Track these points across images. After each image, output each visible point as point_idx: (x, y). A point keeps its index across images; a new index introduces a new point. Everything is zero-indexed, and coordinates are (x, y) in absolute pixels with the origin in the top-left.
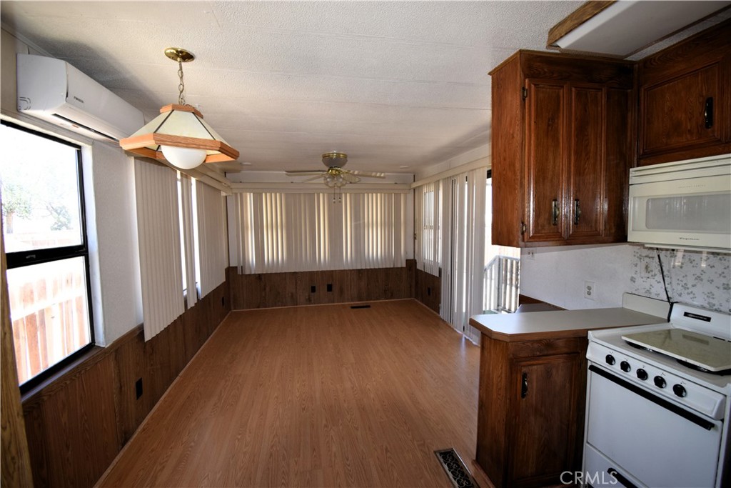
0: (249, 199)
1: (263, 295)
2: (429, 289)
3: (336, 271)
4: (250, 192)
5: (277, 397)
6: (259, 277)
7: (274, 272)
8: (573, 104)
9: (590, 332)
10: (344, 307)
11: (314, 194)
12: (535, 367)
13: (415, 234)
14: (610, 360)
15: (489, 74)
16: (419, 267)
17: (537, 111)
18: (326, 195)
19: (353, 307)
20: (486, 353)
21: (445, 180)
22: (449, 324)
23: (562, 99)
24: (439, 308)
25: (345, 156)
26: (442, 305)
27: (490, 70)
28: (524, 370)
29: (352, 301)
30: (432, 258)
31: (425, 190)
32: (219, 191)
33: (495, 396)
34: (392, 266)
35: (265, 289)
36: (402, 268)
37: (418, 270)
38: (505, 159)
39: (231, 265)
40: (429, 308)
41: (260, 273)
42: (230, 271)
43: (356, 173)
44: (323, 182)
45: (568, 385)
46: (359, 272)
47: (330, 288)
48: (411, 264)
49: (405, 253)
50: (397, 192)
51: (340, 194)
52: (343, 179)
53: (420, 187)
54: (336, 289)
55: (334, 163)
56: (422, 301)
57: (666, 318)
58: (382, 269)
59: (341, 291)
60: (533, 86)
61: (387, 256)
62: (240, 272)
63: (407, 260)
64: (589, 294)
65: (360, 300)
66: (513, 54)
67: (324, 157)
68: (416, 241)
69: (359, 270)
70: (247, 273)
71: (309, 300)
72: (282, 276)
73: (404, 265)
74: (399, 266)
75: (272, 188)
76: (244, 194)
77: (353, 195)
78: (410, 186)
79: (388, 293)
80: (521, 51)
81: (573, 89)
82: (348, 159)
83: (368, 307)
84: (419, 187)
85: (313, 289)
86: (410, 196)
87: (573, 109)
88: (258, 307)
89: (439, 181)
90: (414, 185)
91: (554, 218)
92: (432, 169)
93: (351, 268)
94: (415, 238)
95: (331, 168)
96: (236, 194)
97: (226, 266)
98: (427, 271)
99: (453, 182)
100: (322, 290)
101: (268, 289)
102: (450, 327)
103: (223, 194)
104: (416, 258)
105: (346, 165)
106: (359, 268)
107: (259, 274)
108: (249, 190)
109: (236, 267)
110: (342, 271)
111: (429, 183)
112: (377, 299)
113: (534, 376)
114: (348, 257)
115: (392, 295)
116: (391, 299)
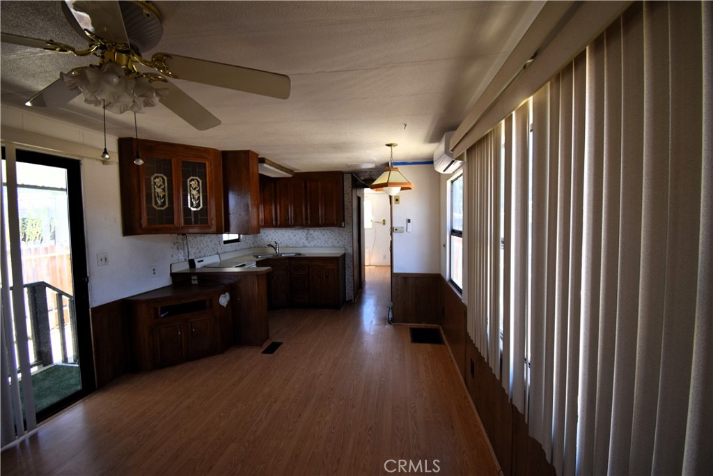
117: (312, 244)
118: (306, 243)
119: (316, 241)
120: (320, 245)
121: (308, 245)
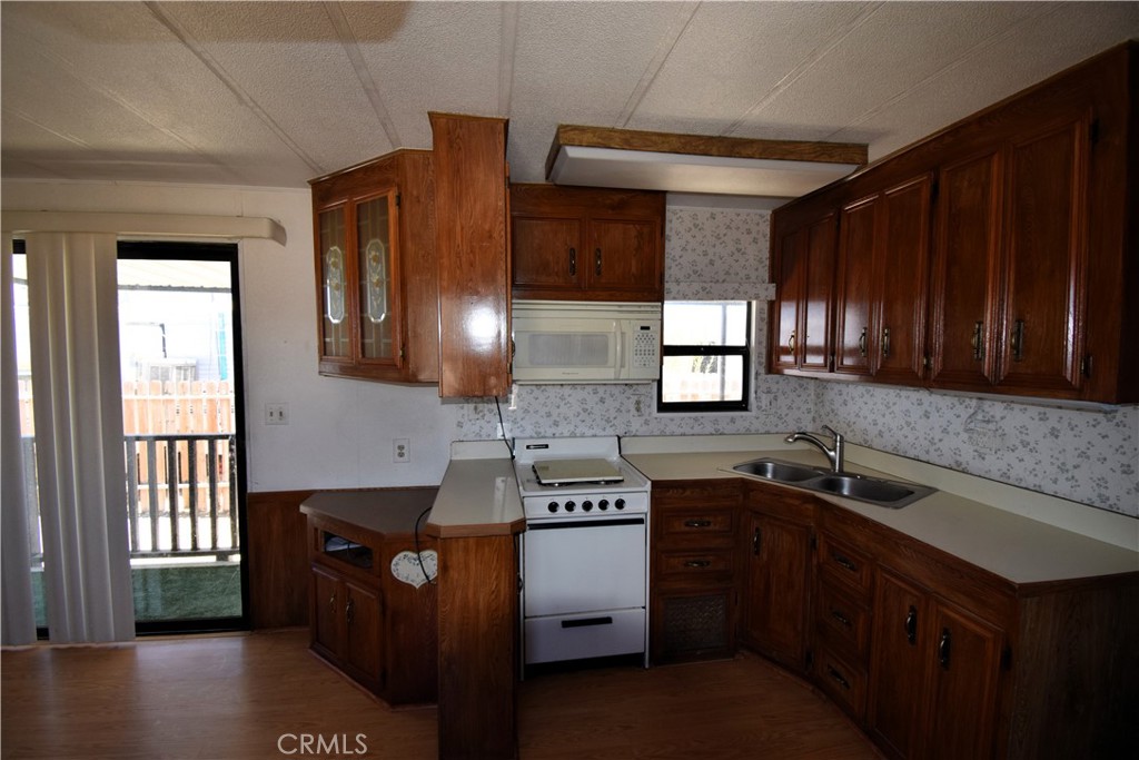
117: (993, 465)
118: (967, 456)
119: (1011, 457)
120: (1030, 481)
121: (975, 465)
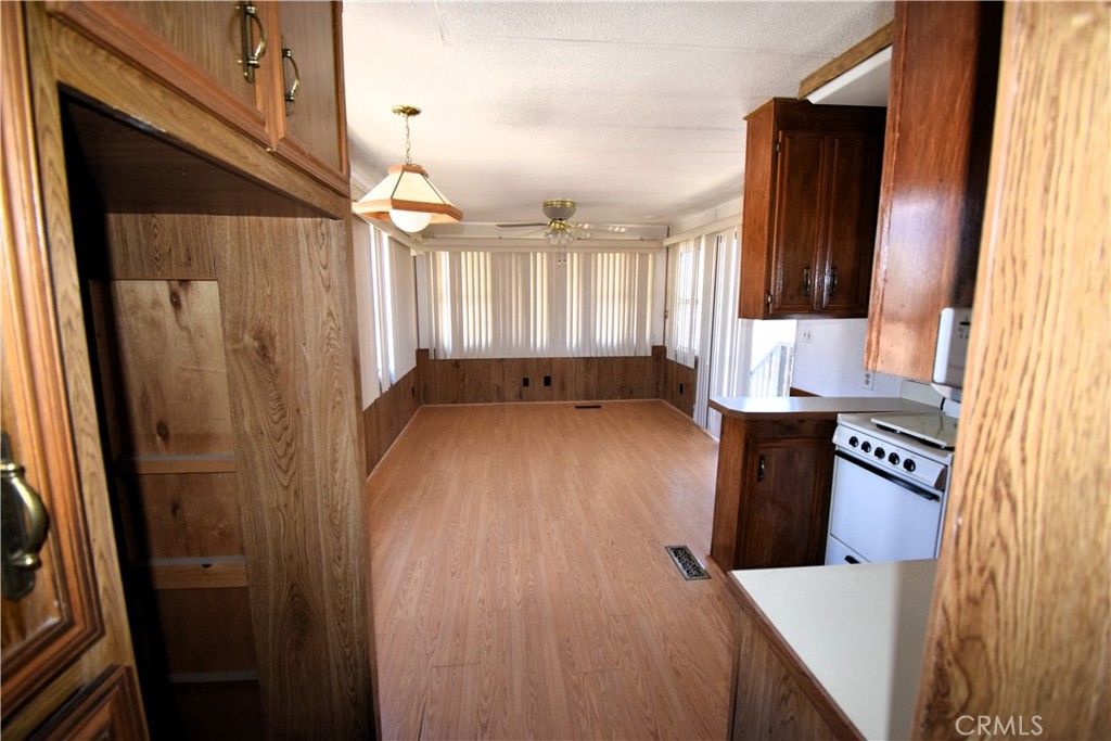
0: (444, 258)
1: (461, 385)
2: (681, 386)
3: (556, 358)
4: (445, 251)
5: (489, 493)
6: (456, 363)
7: (475, 357)
8: (836, 158)
9: (839, 415)
10: (565, 406)
11: (529, 254)
12: (774, 450)
13: (666, 311)
14: (853, 441)
15: (745, 119)
16: (670, 356)
17: (790, 168)
18: (545, 254)
19: (577, 407)
20: (725, 437)
21: (709, 236)
22: (705, 431)
23: (821, 153)
24: (693, 410)
25: (574, 204)
26: (696, 406)
27: (745, 115)
28: (762, 452)
29: (577, 399)
30: (686, 345)
31: (682, 248)
32: (408, 248)
33: (731, 483)
34: (632, 355)
35: (464, 379)
36: (646, 357)
37: (668, 360)
38: (755, 221)
39: (421, 347)
40: (679, 411)
41: (458, 358)
42: (422, 354)
43: (586, 226)
44: (542, 237)
45: (812, 472)
46: (588, 362)
47: (547, 381)
48: (659, 351)
49: (650, 338)
50: (644, 251)
51: (565, 254)
52: (570, 235)
53: (676, 245)
54: (555, 382)
55: (558, 213)
56: (673, 404)
57: (939, 406)
58: (619, 357)
59: (563, 386)
60: (787, 139)
61: (627, 342)
62: (432, 357)
63: (654, 348)
64: (867, 382)
65: (588, 398)
66: (766, 101)
67: (546, 205)
68: (667, 320)
69: (588, 359)
70: (442, 357)
71: (520, 397)
72: (486, 364)
73: (649, 354)
74: (643, 355)
75: (475, 245)
76: (438, 253)
77: (581, 256)
78: (662, 243)
79: (627, 392)
80: (775, 99)
81: (837, 141)
82: (577, 208)
83: (599, 407)
84: (674, 245)
85: (526, 382)
86: (661, 257)
87: (835, 163)
88: (455, 402)
89: (700, 237)
90: (667, 242)
91: (805, 288)
92: (693, 220)
93: (576, 356)
94: (666, 317)
95: (554, 220)
96: (427, 253)
97: (416, 348)
98: (680, 361)
99: (719, 240)
100: (537, 383)
101: (467, 380)
102: (706, 434)
103: (413, 253)
104: (666, 345)
105: (574, 216)
106: (587, 355)
107: (456, 360)
108: (444, 248)
109: (427, 350)
110: (564, 358)
111: (687, 241)
112: (610, 399)
113: (773, 460)
114: (573, 343)
115: (631, 392)
116: (628, 398)
